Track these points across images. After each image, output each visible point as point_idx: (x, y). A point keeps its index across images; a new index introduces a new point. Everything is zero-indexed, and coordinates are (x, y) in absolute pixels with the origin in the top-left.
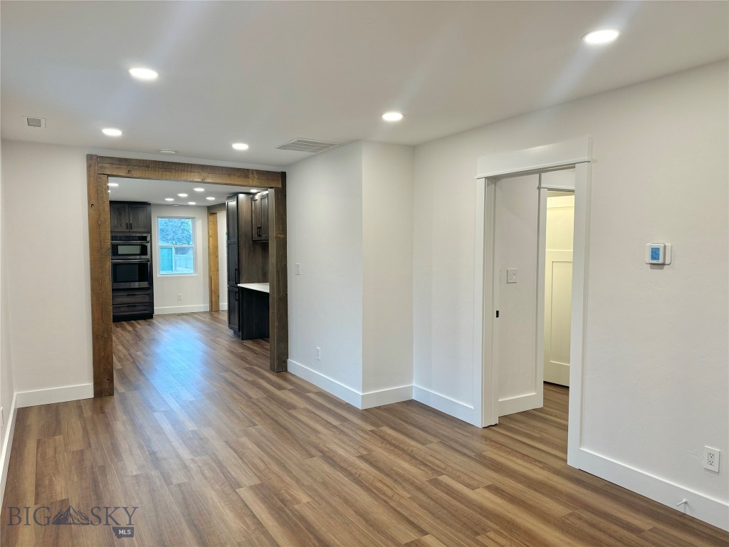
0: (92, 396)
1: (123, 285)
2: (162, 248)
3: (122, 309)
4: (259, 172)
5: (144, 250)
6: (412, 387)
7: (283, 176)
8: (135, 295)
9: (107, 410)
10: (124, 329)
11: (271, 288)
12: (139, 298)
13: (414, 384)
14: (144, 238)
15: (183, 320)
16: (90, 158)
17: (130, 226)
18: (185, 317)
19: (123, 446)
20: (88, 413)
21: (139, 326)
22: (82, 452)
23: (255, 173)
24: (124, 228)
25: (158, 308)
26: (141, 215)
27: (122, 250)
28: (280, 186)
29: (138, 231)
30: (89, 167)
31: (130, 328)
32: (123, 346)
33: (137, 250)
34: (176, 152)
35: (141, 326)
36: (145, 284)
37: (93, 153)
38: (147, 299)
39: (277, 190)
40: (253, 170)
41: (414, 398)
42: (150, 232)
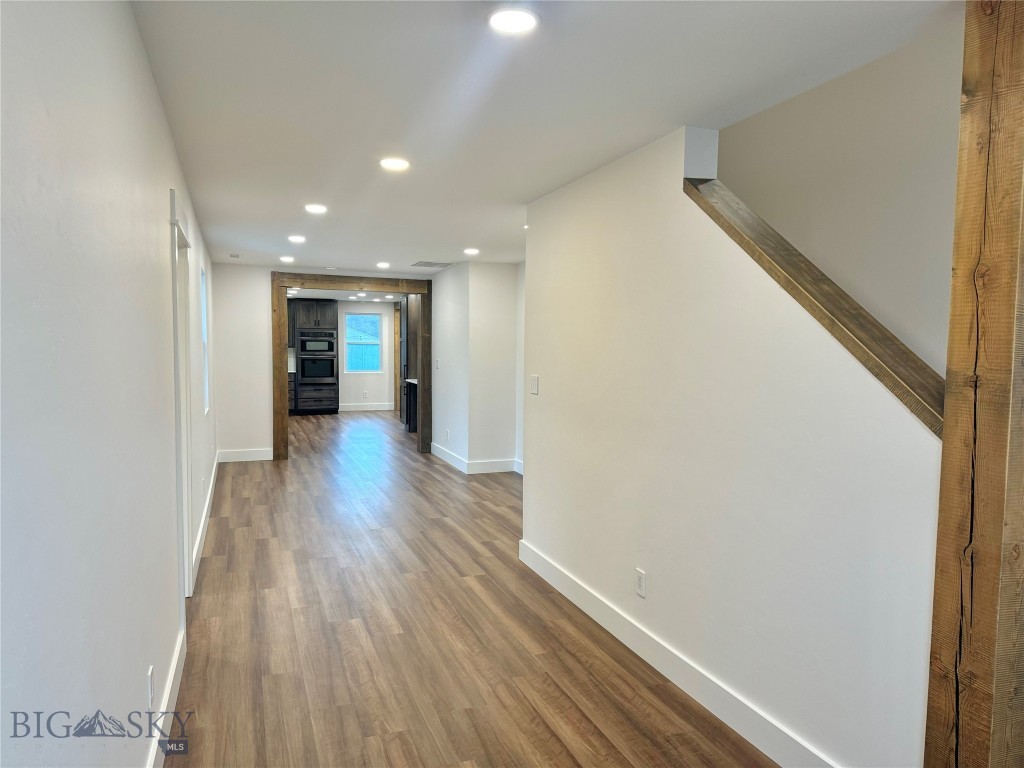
0: (272, 459)
1: (307, 380)
2: (349, 344)
3: (308, 404)
4: (408, 281)
5: (331, 347)
6: (513, 461)
7: (429, 283)
8: (322, 390)
9: (282, 466)
10: (308, 420)
11: (419, 381)
12: (325, 393)
13: (516, 459)
14: (331, 335)
15: (366, 416)
16: (274, 274)
17: (317, 323)
18: (368, 414)
19: (288, 481)
20: (268, 467)
21: (323, 419)
22: (261, 483)
23: (405, 281)
24: (312, 325)
25: (343, 405)
26: (329, 313)
27: (311, 346)
28: (426, 292)
29: (325, 326)
30: (273, 281)
31: (314, 420)
32: (304, 432)
33: (324, 346)
35: (326, 420)
36: (329, 380)
37: (276, 270)
38: (333, 395)
39: (423, 296)
40: (403, 279)
42: (336, 329)
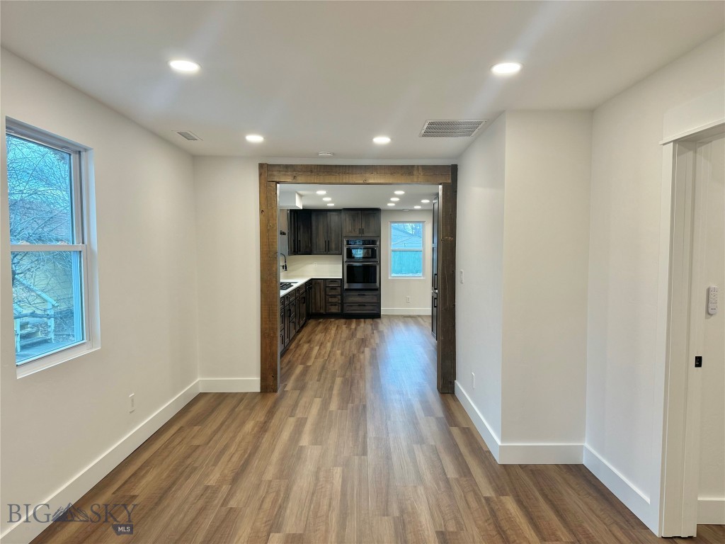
0: (259, 391)
3: (353, 308)
4: (425, 168)
5: (373, 254)
6: (583, 446)
7: (453, 170)
8: (364, 295)
12: (368, 298)
13: (586, 445)
14: (374, 243)
15: (405, 322)
16: (261, 166)
17: (361, 231)
21: (362, 325)
23: (420, 169)
24: (357, 233)
25: (384, 310)
26: (373, 222)
28: (450, 181)
29: (369, 234)
30: (260, 175)
31: (353, 326)
34: (333, 154)
36: (372, 286)
37: (263, 162)
38: (375, 300)
39: (446, 186)
40: (418, 166)
41: (584, 463)
42: (379, 236)
